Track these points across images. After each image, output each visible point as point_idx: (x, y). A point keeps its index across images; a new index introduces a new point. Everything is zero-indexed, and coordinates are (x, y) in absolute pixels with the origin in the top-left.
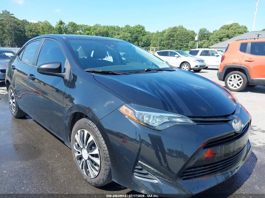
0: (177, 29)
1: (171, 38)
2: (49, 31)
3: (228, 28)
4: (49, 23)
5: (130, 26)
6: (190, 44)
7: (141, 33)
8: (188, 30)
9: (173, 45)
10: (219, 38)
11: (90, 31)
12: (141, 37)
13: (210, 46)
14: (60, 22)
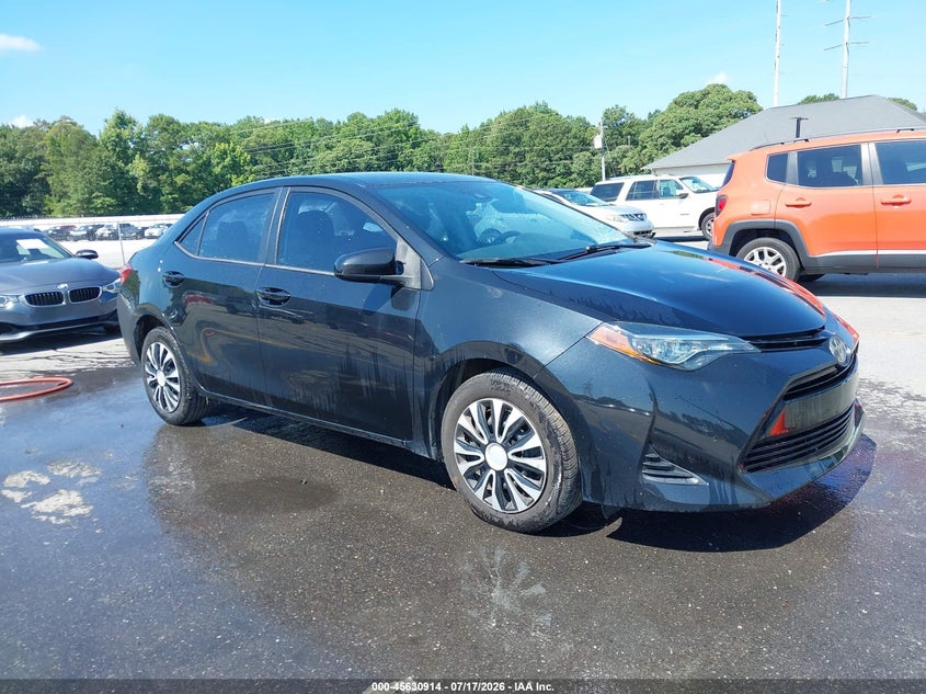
0: (530, 115)
1: (513, 149)
2: (82, 152)
3: (694, 101)
4: (74, 124)
5: (364, 117)
6: (577, 164)
7: (408, 137)
8: (564, 116)
9: (519, 170)
10: (669, 137)
11: (229, 143)
12: (408, 151)
13: (644, 165)
14: (119, 118)
